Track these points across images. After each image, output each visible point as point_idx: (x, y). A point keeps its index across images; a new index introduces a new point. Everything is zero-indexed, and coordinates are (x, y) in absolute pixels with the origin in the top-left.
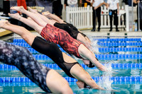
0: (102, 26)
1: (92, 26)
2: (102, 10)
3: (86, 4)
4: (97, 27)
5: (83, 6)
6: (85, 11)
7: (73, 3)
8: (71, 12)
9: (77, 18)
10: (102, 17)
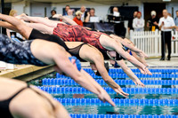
0: (172, 54)
1: (160, 54)
2: (173, 35)
3: (154, 27)
4: (167, 55)
5: (151, 30)
6: (153, 36)
7: (139, 26)
8: (136, 37)
9: (143, 44)
10: (172, 43)
